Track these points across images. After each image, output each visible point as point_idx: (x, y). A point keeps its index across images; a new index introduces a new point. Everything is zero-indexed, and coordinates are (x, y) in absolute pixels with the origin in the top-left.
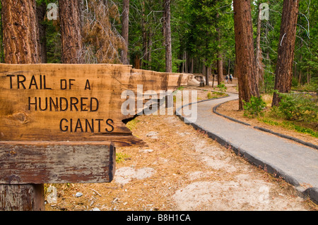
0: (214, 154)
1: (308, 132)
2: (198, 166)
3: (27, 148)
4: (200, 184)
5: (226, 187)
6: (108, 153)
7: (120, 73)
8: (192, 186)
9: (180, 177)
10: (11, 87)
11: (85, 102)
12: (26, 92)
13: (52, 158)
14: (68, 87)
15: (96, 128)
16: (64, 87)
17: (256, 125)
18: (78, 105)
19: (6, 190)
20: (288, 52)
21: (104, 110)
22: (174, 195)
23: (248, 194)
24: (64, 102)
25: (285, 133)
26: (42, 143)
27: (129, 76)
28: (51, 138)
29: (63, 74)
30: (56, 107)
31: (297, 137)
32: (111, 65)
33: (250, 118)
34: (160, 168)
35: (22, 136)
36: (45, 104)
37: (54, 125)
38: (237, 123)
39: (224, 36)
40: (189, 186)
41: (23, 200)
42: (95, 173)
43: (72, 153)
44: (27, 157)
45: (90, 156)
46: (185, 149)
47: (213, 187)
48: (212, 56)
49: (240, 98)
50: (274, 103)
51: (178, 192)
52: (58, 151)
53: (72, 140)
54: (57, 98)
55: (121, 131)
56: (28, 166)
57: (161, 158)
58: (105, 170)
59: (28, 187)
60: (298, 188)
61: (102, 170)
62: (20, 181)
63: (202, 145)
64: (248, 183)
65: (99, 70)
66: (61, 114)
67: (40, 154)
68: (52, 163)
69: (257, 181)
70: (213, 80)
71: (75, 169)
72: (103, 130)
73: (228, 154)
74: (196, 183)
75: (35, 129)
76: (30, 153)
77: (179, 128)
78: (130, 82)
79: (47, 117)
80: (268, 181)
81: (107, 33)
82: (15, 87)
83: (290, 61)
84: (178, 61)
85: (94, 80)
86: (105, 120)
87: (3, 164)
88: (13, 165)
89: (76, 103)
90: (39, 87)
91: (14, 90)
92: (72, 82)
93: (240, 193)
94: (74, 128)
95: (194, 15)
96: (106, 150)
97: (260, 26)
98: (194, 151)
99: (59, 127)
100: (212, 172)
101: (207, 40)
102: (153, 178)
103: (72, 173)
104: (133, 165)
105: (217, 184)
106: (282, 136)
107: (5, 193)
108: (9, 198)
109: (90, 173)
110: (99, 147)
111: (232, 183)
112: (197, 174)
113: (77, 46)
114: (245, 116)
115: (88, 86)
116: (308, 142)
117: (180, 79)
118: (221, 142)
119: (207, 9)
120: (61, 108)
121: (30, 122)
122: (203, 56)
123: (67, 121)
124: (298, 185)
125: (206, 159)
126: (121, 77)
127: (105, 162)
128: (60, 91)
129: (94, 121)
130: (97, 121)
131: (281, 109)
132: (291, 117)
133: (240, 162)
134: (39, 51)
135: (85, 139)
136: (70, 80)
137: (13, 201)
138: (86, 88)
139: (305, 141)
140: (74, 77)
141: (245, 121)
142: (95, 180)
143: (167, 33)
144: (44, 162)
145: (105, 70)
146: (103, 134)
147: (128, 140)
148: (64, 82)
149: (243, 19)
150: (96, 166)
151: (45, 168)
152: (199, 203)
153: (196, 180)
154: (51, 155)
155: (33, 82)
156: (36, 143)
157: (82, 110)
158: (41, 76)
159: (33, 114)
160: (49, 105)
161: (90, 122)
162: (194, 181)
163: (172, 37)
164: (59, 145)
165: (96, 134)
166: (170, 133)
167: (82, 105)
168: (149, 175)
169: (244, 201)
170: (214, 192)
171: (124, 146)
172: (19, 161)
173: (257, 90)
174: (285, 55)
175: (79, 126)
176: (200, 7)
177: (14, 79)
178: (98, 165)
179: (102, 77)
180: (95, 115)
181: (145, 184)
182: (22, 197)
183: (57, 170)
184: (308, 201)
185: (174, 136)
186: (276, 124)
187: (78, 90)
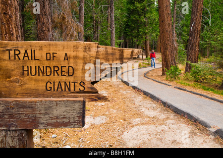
0: (149, 106)
1: (211, 90)
2: (138, 115)
3: (22, 103)
4: (141, 127)
5: (159, 129)
6: (82, 107)
7: (89, 48)
8: (135, 129)
9: (126, 122)
10: (10, 58)
11: (64, 69)
12: (20, 62)
13: (40, 110)
14: (52, 59)
15: (72, 88)
16: (48, 58)
17: (175, 86)
18: (59, 72)
19: (7, 134)
20: (196, 35)
21: (78, 76)
22: (123, 136)
23: (175, 134)
24: (48, 70)
25: (195, 91)
26: (33, 99)
27: (96, 50)
28: (39, 96)
29: (48, 49)
30: (43, 73)
31: (204, 94)
32: (83, 42)
33: (170, 81)
34: (111, 117)
35: (17, 94)
36: (35, 71)
37: (41, 86)
38: (162, 85)
39: (150, 23)
40: (133, 129)
41: (19, 141)
42: (72, 121)
43: (55, 107)
44: (22, 110)
45: (68, 108)
46: (128, 103)
47: (150, 129)
48: (142, 37)
49: (163, 67)
50: (186, 71)
51: (125, 133)
52: (45, 105)
53: (55, 97)
54: (43, 67)
55: (91, 90)
56: (23, 117)
57: (111, 110)
58: (79, 119)
59: (23, 132)
60: (210, 129)
61: (77, 119)
62: (17, 127)
63: (140, 100)
64: (175, 126)
65: (74, 46)
66: (47, 78)
67: (32, 107)
68: (41, 114)
69: (181, 124)
70: (143, 55)
71: (57, 118)
72: (77, 90)
73: (158, 106)
74: (138, 127)
75: (27, 89)
76: (24, 107)
77: (122, 88)
78: (97, 55)
79: (36, 81)
80: (188, 125)
81: (70, 20)
82: (12, 58)
83: (198, 41)
84: (119, 41)
85: (71, 53)
86: (79, 82)
87: (4, 115)
88: (11, 116)
89: (58, 70)
90: (30, 58)
91: (11, 60)
92: (54, 55)
93: (170, 133)
94: (56, 88)
95: (129, 9)
96: (80, 104)
97: (175, 17)
98: (134, 104)
99: (45, 88)
100: (148, 119)
101: (138, 26)
102: (107, 123)
103: (55, 121)
104: (91, 115)
105: (152, 127)
106: (194, 93)
107: (5, 136)
108: (9, 140)
109: (68, 121)
110: (75, 102)
111: (163, 126)
112: (138, 120)
113: (49, 30)
114: (167, 79)
115: (67, 58)
116: (213, 97)
117: (132, 52)
118: (153, 97)
119: (138, 5)
120: (46, 74)
121: (24, 84)
122: (135, 38)
123: (51, 83)
124: (210, 127)
125: (143, 109)
126: (90, 51)
127: (79, 113)
128: (46, 61)
129: (71, 83)
130: (73, 84)
131: (192, 74)
132: (199, 80)
133: (168, 111)
134: (21, 33)
135: (64, 96)
136: (53, 53)
137: (12, 142)
138: (65, 59)
139: (210, 96)
140: (56, 51)
141: (167, 83)
142: (72, 126)
143: (112, 21)
144: (34, 114)
145: (79, 46)
146: (77, 92)
147: (96, 96)
148: (48, 55)
149: (165, 12)
150: (73, 116)
151: (35, 117)
152: (141, 140)
153: (138, 125)
154: (40, 108)
155: (26, 55)
156: (29, 99)
157: (62, 75)
158: (32, 50)
159: (26, 78)
160: (37, 71)
161: (68, 84)
162: (136, 125)
163: (115, 24)
164: (46, 101)
165: (72, 93)
166: (116, 92)
167: (62, 71)
168: (104, 121)
169: (173, 139)
170: (151, 133)
171: (92, 101)
172: (16, 112)
173: (175, 61)
174: (194, 37)
175: (60, 87)
176: (134, 3)
177: (12, 52)
178: (74, 115)
179: (77, 51)
180: (71, 79)
181: (101, 128)
182: (18, 139)
183: (44, 119)
184: (217, 138)
185: (119, 94)
186: (189, 85)
187: (59, 61)
